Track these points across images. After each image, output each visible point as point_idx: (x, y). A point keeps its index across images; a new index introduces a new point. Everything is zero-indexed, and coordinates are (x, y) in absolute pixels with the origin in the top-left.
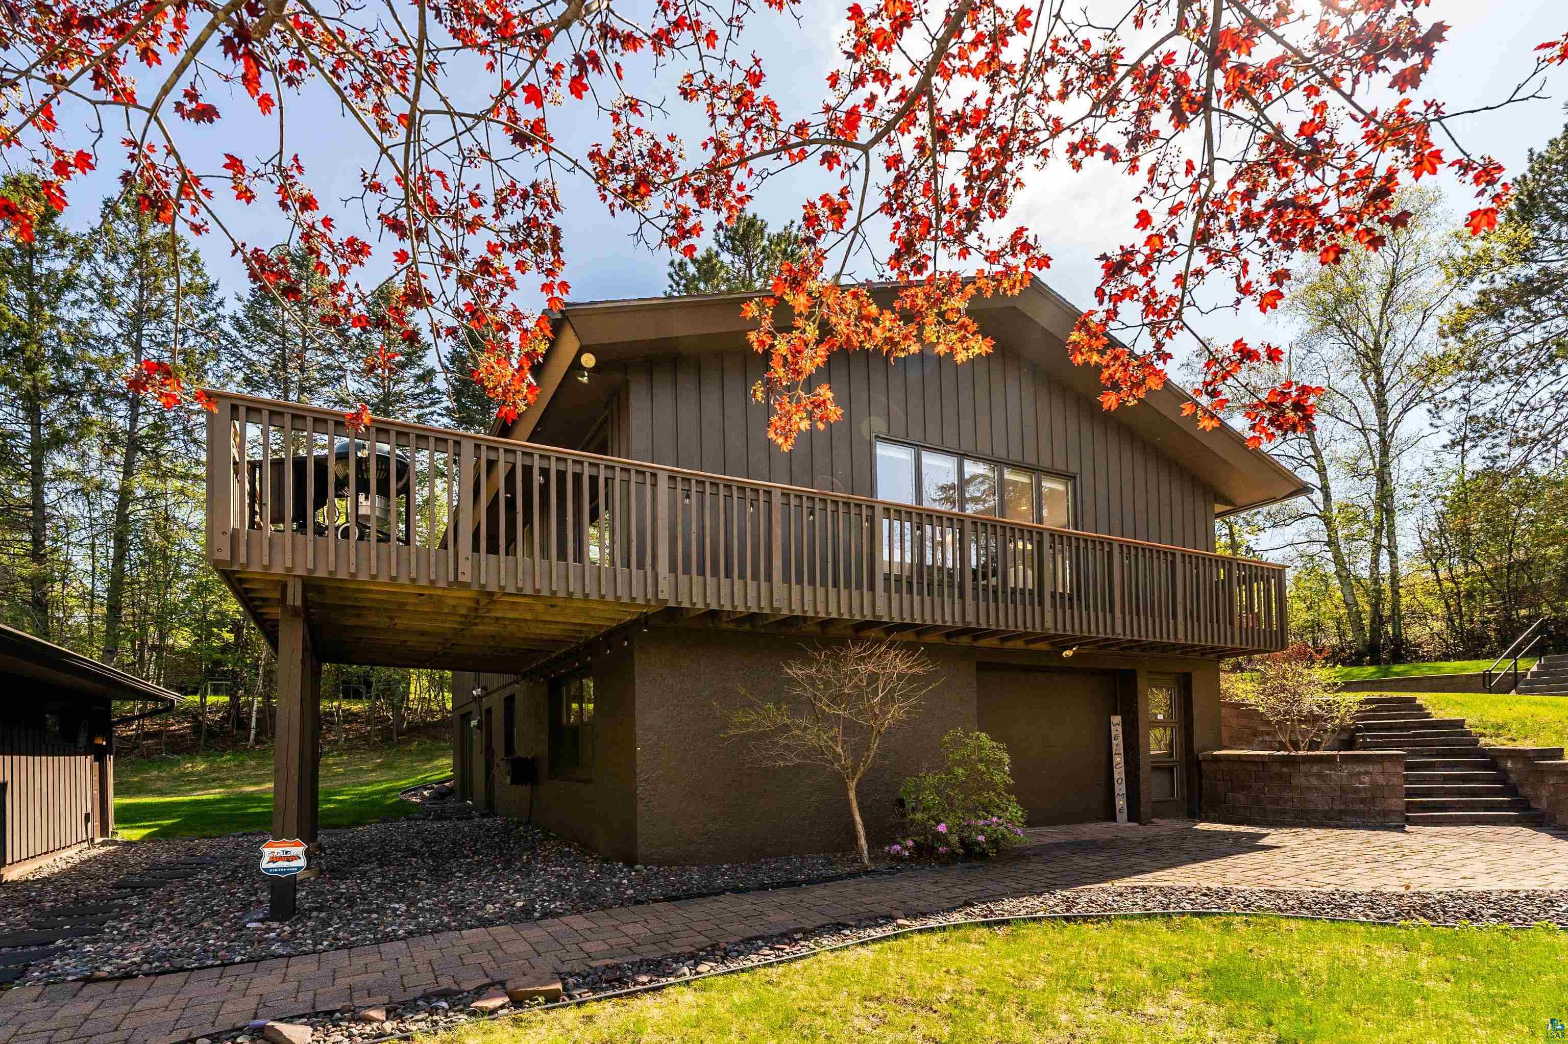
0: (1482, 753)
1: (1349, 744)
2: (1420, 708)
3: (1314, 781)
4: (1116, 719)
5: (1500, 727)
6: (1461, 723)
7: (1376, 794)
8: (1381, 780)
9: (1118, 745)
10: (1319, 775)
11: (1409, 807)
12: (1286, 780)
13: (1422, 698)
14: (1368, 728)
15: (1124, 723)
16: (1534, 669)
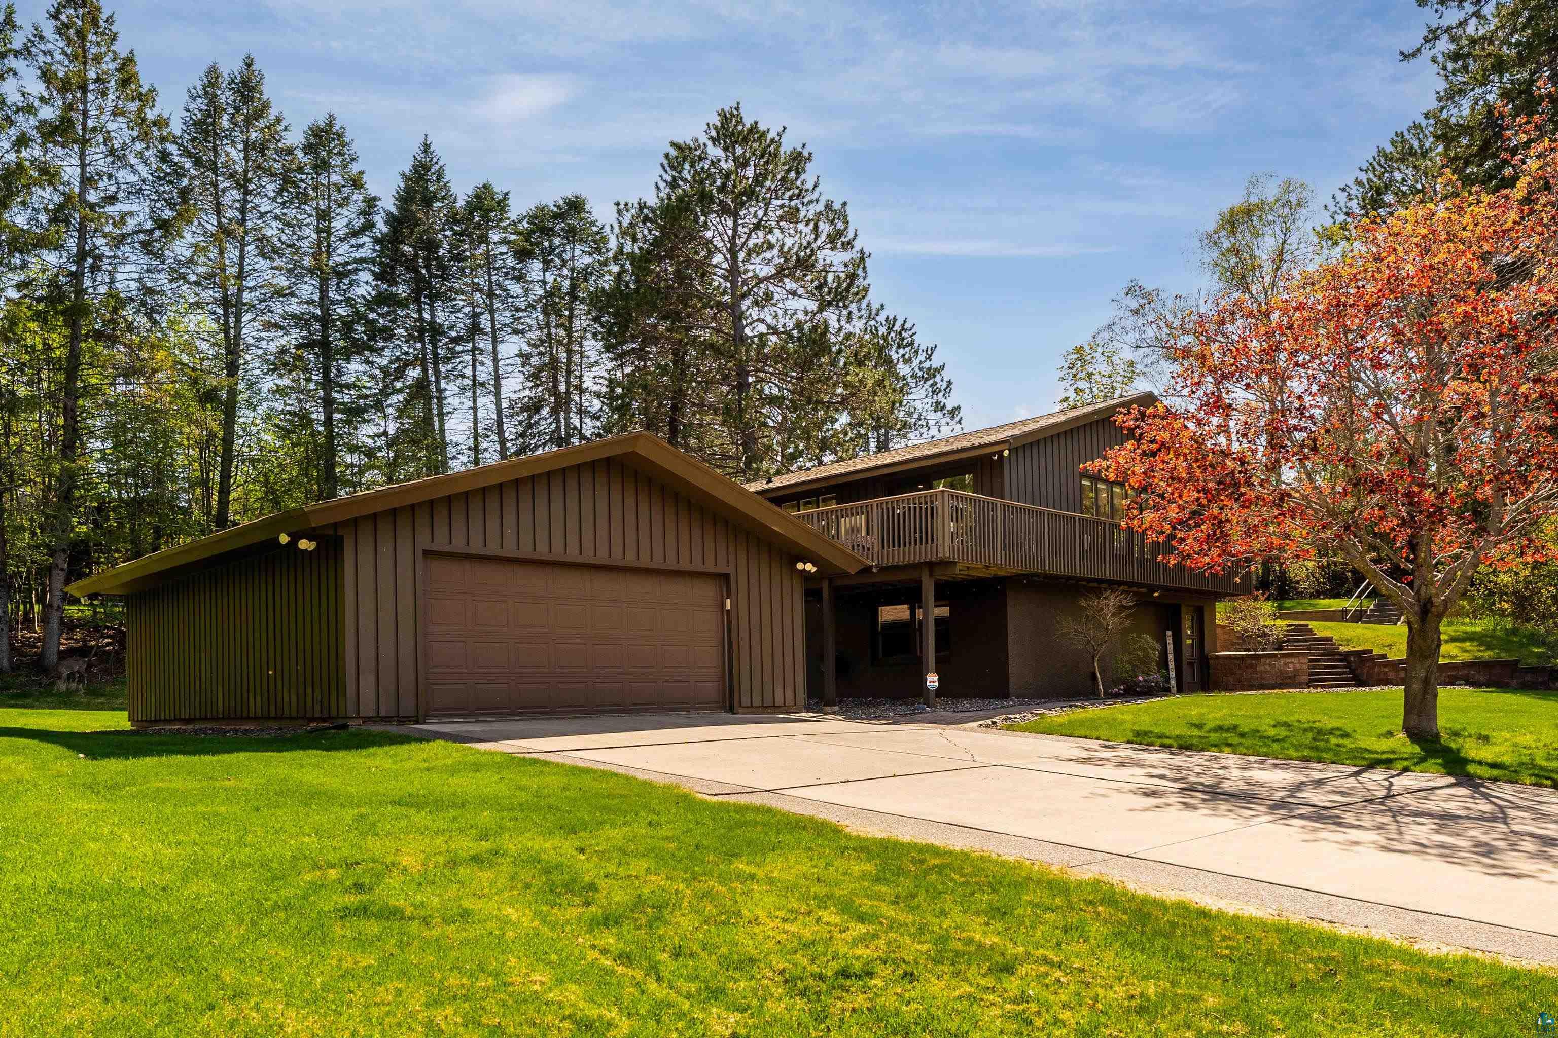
0: (1340, 654)
1: (1280, 648)
2: (1311, 630)
3: (1268, 668)
4: (1169, 633)
5: (1348, 640)
6: (1331, 639)
7: (1296, 672)
8: (1298, 666)
9: (1170, 647)
10: (1270, 665)
11: (1311, 681)
12: (1252, 666)
13: (1312, 625)
14: (1289, 641)
15: (1174, 635)
16: (1372, 607)
